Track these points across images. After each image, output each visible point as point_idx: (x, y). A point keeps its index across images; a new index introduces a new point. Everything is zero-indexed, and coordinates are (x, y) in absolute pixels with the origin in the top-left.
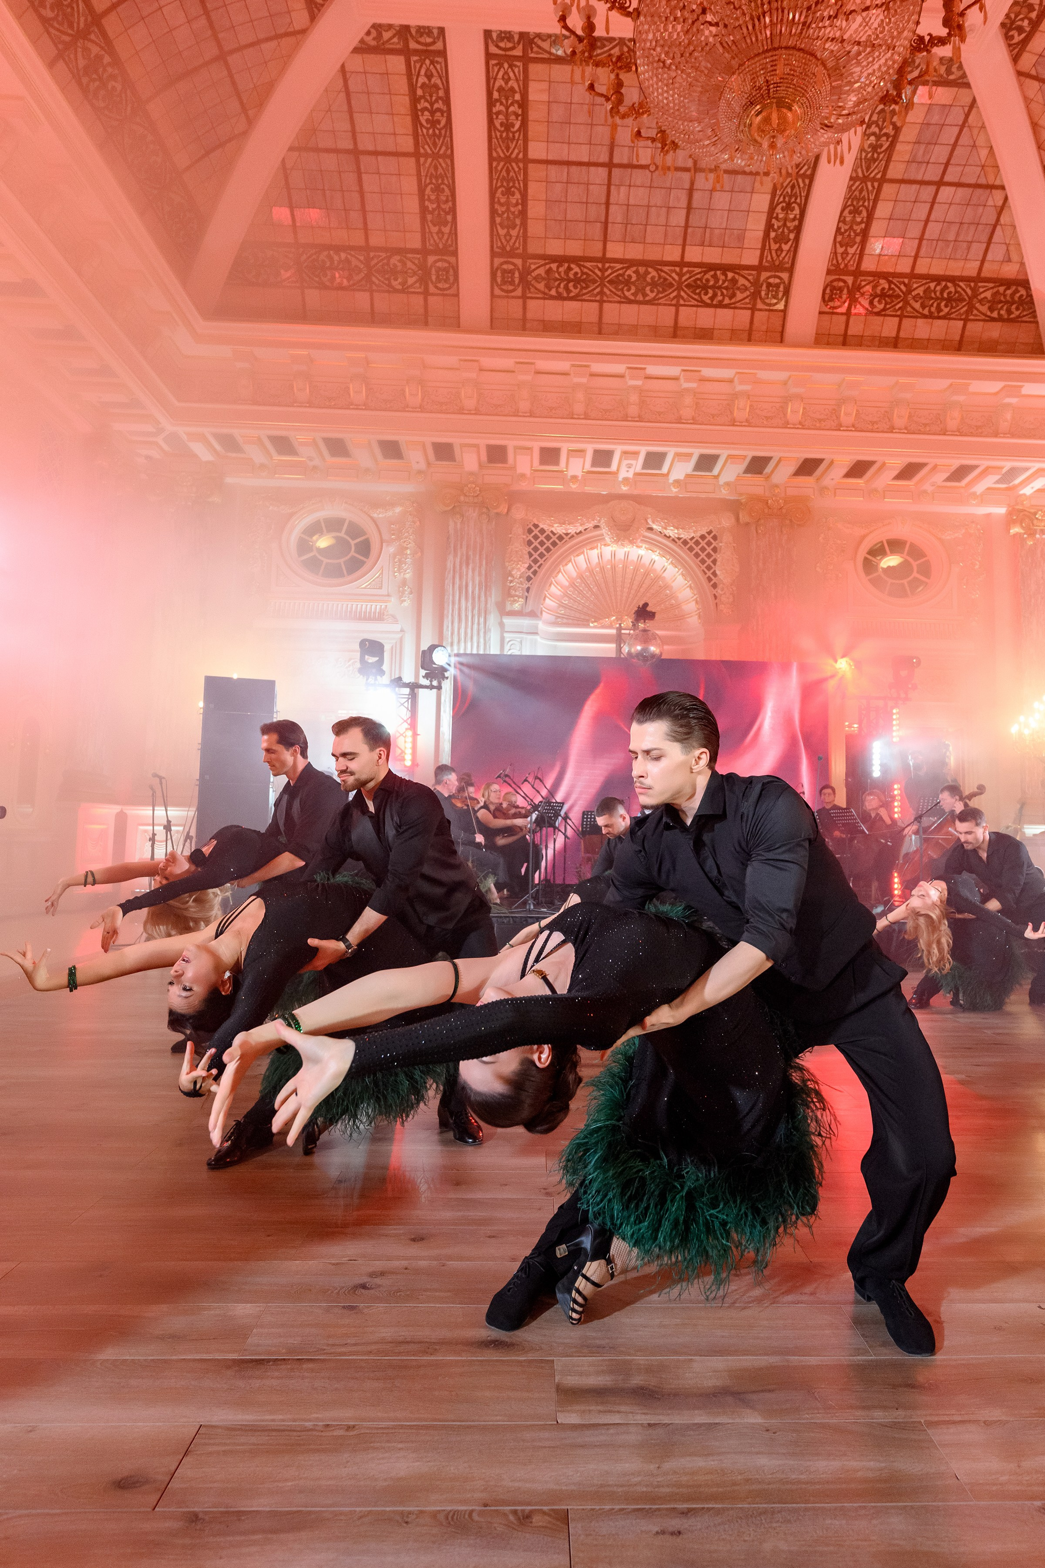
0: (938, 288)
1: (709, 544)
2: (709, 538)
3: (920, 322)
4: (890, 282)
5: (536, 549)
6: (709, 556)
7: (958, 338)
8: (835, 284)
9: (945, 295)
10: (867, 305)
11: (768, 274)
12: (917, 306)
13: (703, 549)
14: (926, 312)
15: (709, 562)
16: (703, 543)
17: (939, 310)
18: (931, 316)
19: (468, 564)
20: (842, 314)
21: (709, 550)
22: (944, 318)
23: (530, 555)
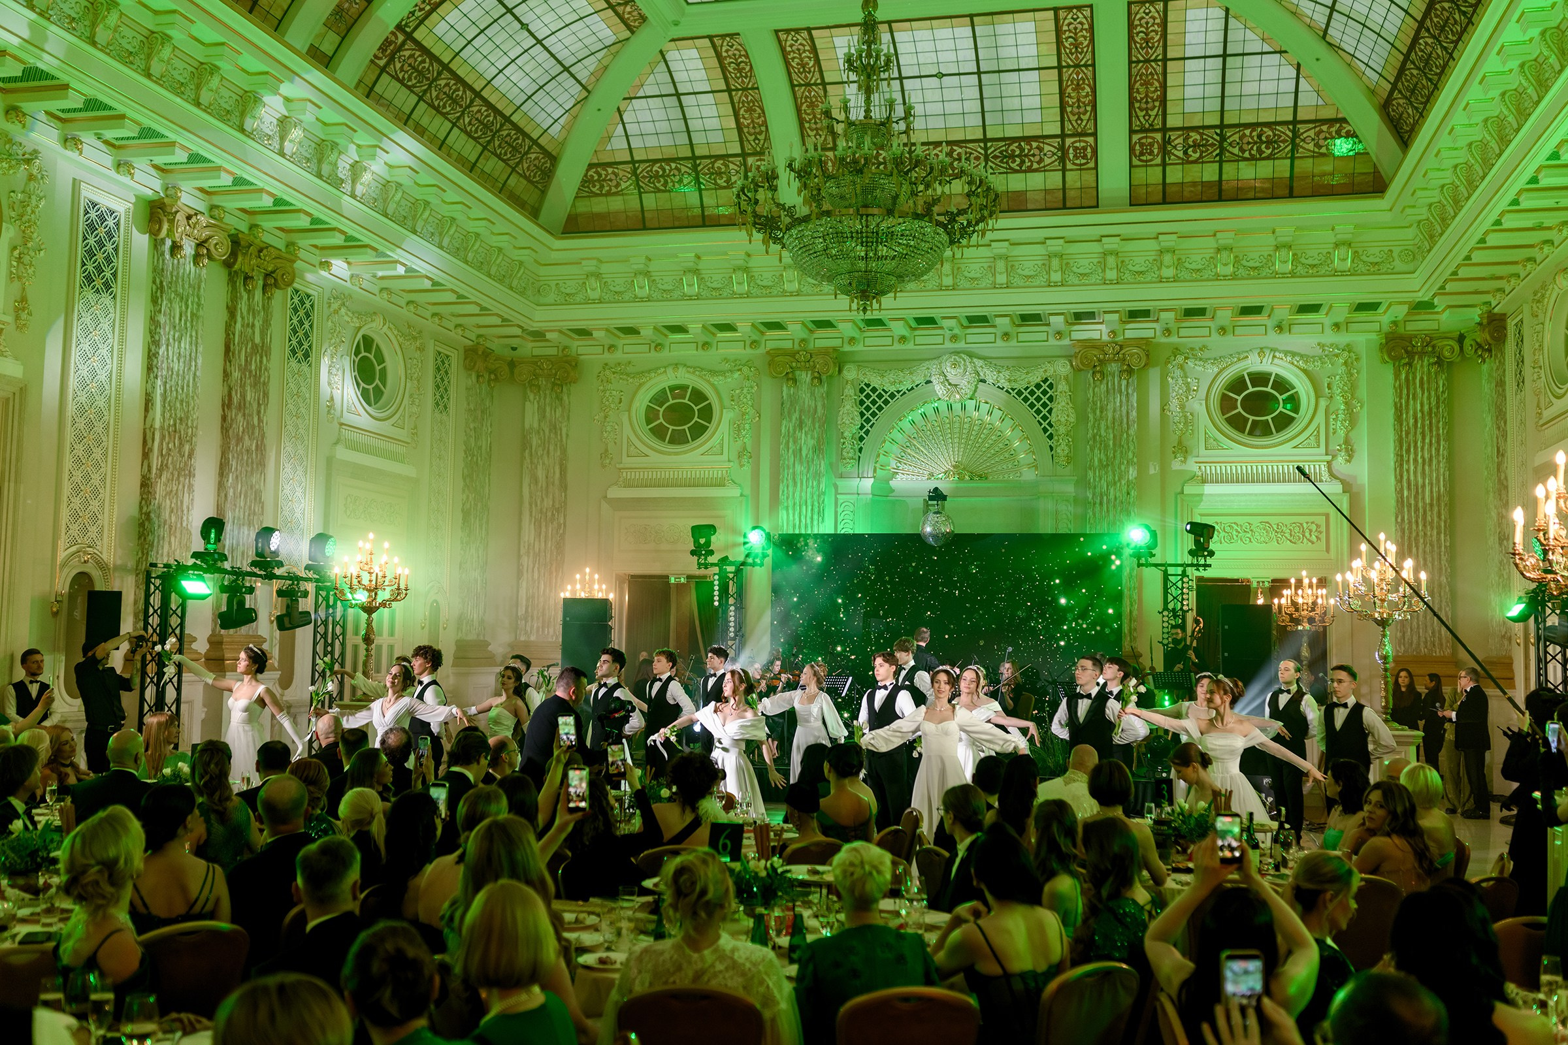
0: (1254, 134)
1: (1045, 393)
2: (1045, 386)
3: (1242, 164)
4: (1201, 134)
5: (868, 408)
6: (1045, 405)
7: (1288, 175)
8: (1144, 141)
9: (1264, 139)
10: (1180, 154)
11: (1073, 140)
12: (1236, 151)
13: (1038, 399)
14: (1247, 155)
15: (1045, 412)
16: (1038, 393)
17: (1260, 151)
18: (1252, 158)
19: (801, 428)
20: (1157, 165)
21: (1045, 399)
22: (1268, 158)
23: (862, 415)
